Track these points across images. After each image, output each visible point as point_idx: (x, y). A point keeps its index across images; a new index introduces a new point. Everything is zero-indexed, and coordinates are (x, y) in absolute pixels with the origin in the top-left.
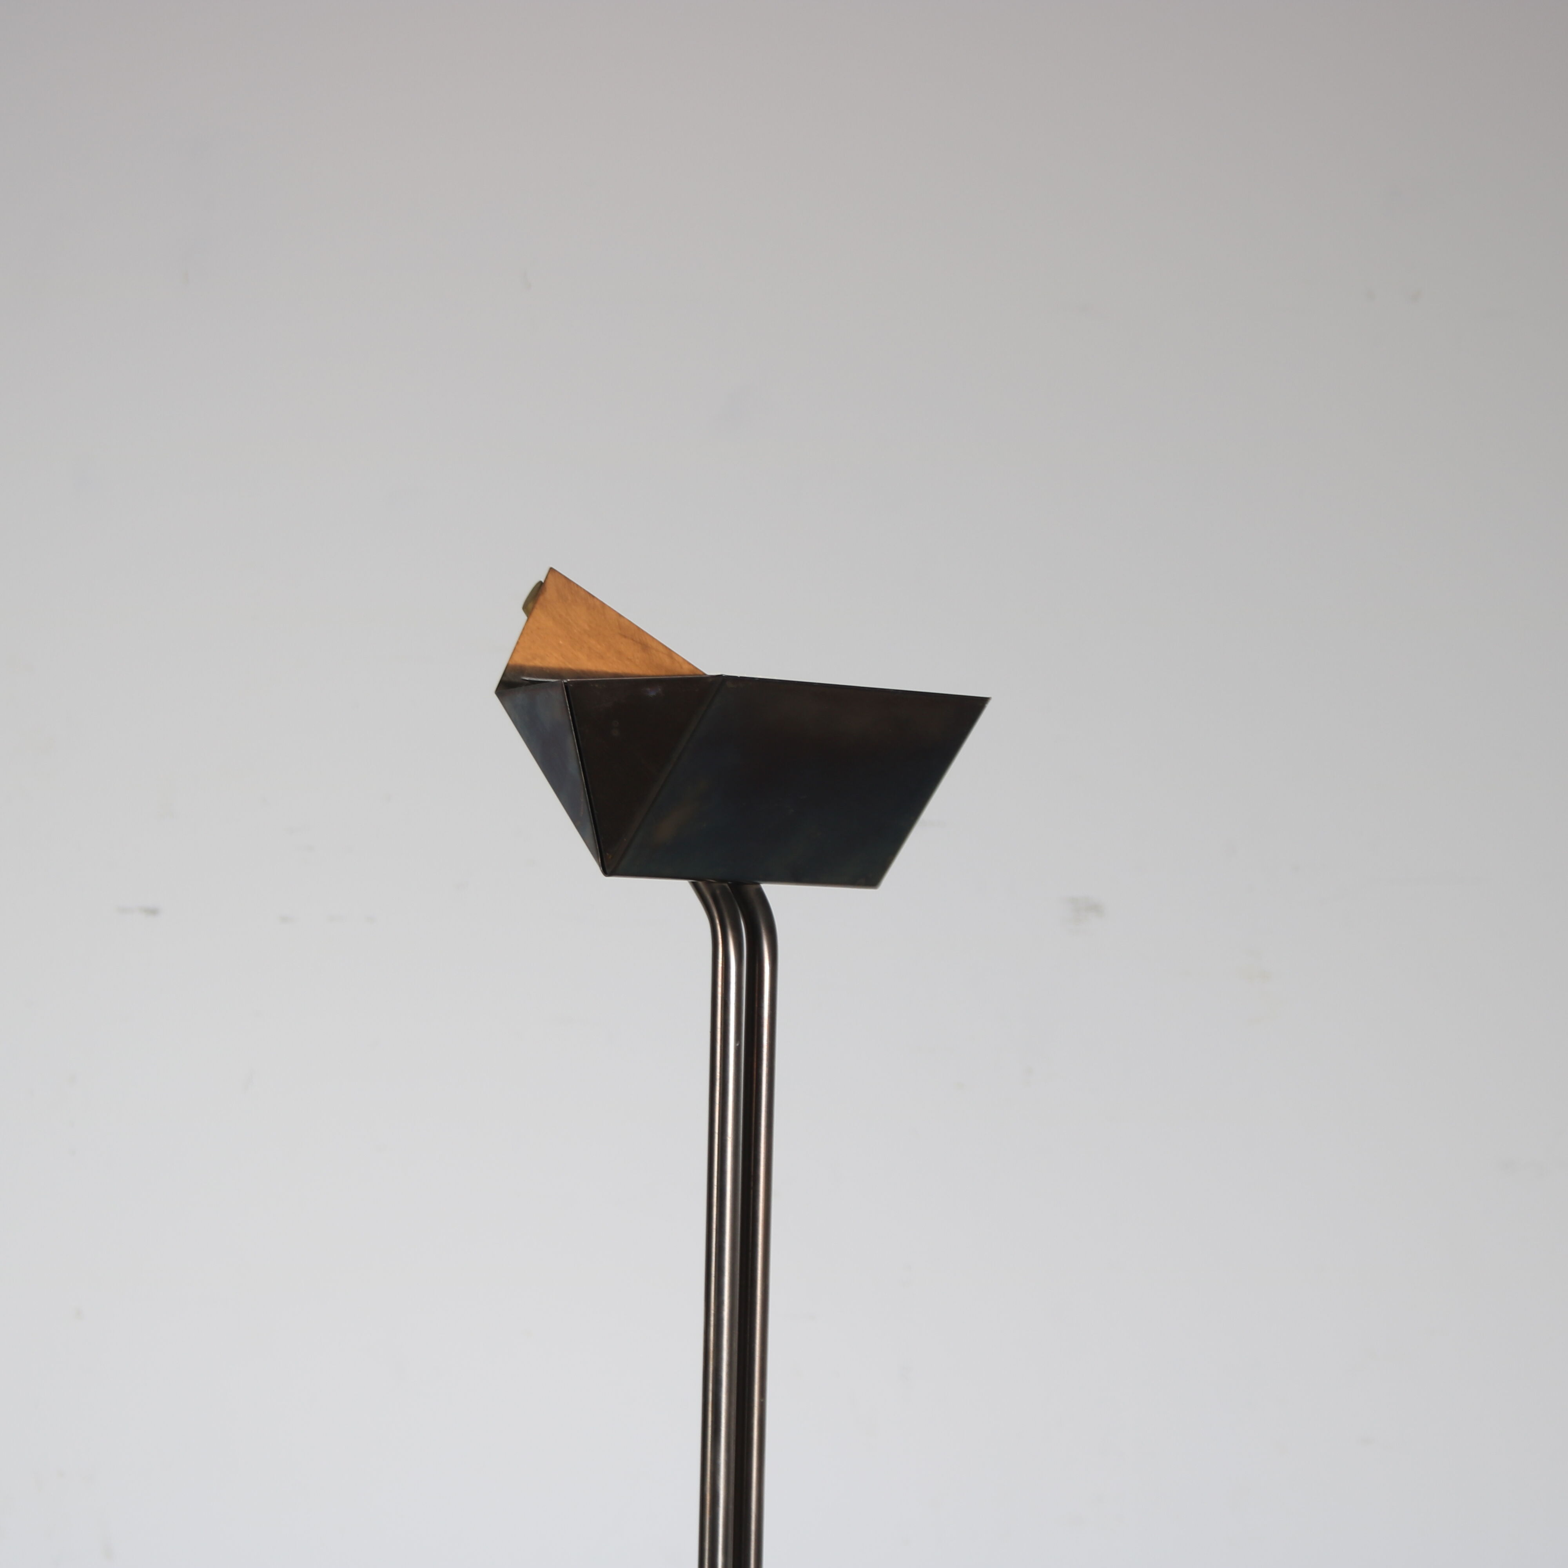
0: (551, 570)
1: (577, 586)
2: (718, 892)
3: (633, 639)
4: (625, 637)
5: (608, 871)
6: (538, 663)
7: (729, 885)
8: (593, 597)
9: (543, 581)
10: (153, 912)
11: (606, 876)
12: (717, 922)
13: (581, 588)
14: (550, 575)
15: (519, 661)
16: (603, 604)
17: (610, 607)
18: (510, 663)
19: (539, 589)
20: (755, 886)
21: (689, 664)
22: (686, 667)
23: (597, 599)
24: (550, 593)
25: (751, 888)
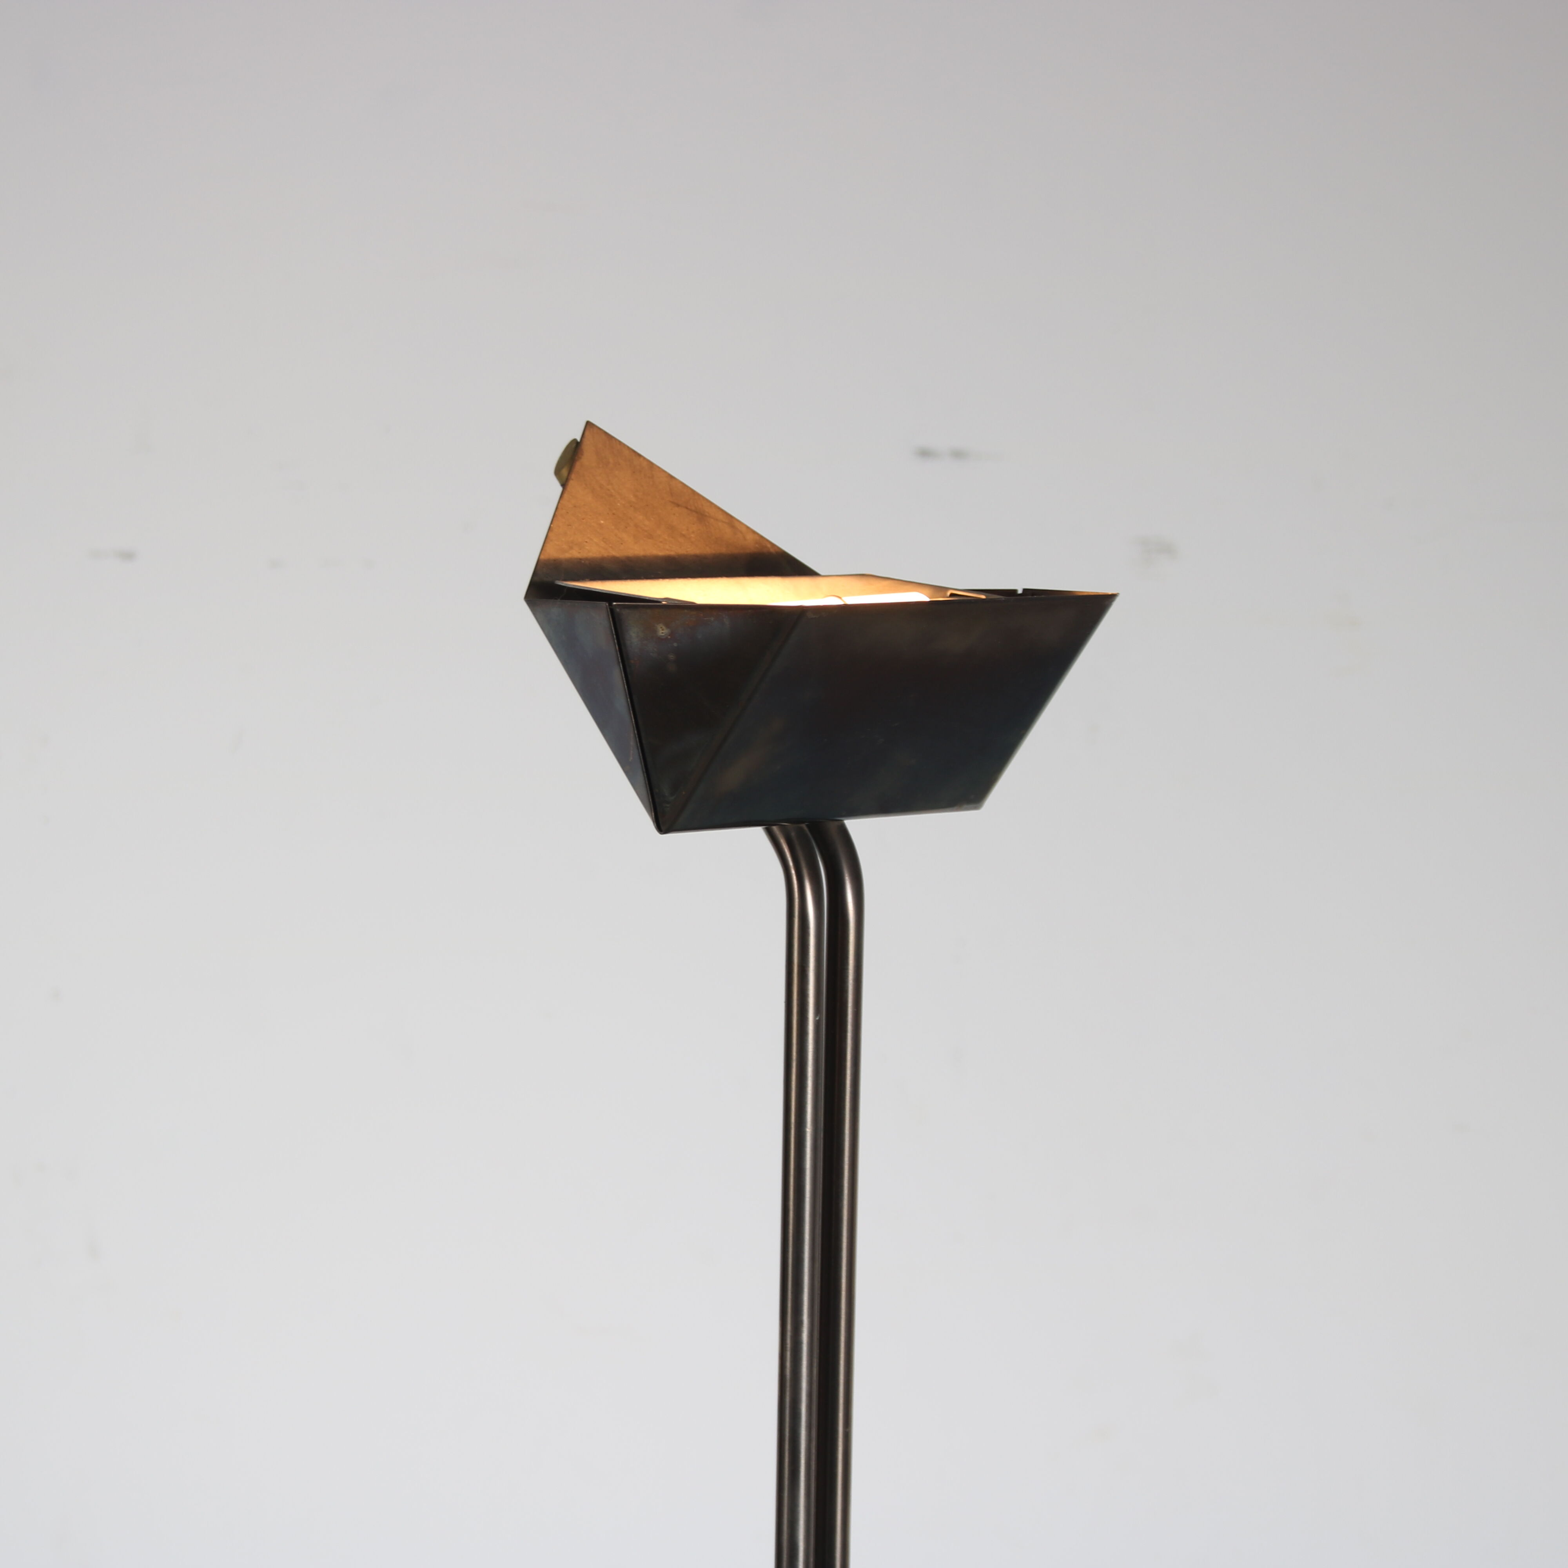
0: (588, 424)
1: (620, 442)
2: (793, 834)
3: (687, 508)
4: (678, 505)
5: (663, 828)
6: (575, 553)
7: (807, 825)
8: (639, 455)
9: (579, 440)
10: (128, 556)
11: (661, 834)
12: (793, 872)
13: (624, 445)
14: (587, 433)
15: (553, 553)
16: (651, 464)
17: (659, 468)
18: (542, 557)
19: (573, 452)
20: (836, 823)
21: (754, 532)
22: (750, 537)
23: (644, 458)
24: (588, 457)
25: (832, 826)
